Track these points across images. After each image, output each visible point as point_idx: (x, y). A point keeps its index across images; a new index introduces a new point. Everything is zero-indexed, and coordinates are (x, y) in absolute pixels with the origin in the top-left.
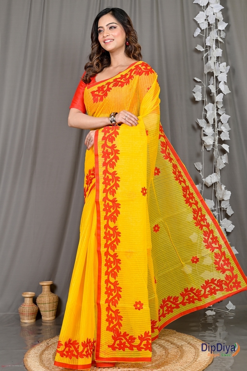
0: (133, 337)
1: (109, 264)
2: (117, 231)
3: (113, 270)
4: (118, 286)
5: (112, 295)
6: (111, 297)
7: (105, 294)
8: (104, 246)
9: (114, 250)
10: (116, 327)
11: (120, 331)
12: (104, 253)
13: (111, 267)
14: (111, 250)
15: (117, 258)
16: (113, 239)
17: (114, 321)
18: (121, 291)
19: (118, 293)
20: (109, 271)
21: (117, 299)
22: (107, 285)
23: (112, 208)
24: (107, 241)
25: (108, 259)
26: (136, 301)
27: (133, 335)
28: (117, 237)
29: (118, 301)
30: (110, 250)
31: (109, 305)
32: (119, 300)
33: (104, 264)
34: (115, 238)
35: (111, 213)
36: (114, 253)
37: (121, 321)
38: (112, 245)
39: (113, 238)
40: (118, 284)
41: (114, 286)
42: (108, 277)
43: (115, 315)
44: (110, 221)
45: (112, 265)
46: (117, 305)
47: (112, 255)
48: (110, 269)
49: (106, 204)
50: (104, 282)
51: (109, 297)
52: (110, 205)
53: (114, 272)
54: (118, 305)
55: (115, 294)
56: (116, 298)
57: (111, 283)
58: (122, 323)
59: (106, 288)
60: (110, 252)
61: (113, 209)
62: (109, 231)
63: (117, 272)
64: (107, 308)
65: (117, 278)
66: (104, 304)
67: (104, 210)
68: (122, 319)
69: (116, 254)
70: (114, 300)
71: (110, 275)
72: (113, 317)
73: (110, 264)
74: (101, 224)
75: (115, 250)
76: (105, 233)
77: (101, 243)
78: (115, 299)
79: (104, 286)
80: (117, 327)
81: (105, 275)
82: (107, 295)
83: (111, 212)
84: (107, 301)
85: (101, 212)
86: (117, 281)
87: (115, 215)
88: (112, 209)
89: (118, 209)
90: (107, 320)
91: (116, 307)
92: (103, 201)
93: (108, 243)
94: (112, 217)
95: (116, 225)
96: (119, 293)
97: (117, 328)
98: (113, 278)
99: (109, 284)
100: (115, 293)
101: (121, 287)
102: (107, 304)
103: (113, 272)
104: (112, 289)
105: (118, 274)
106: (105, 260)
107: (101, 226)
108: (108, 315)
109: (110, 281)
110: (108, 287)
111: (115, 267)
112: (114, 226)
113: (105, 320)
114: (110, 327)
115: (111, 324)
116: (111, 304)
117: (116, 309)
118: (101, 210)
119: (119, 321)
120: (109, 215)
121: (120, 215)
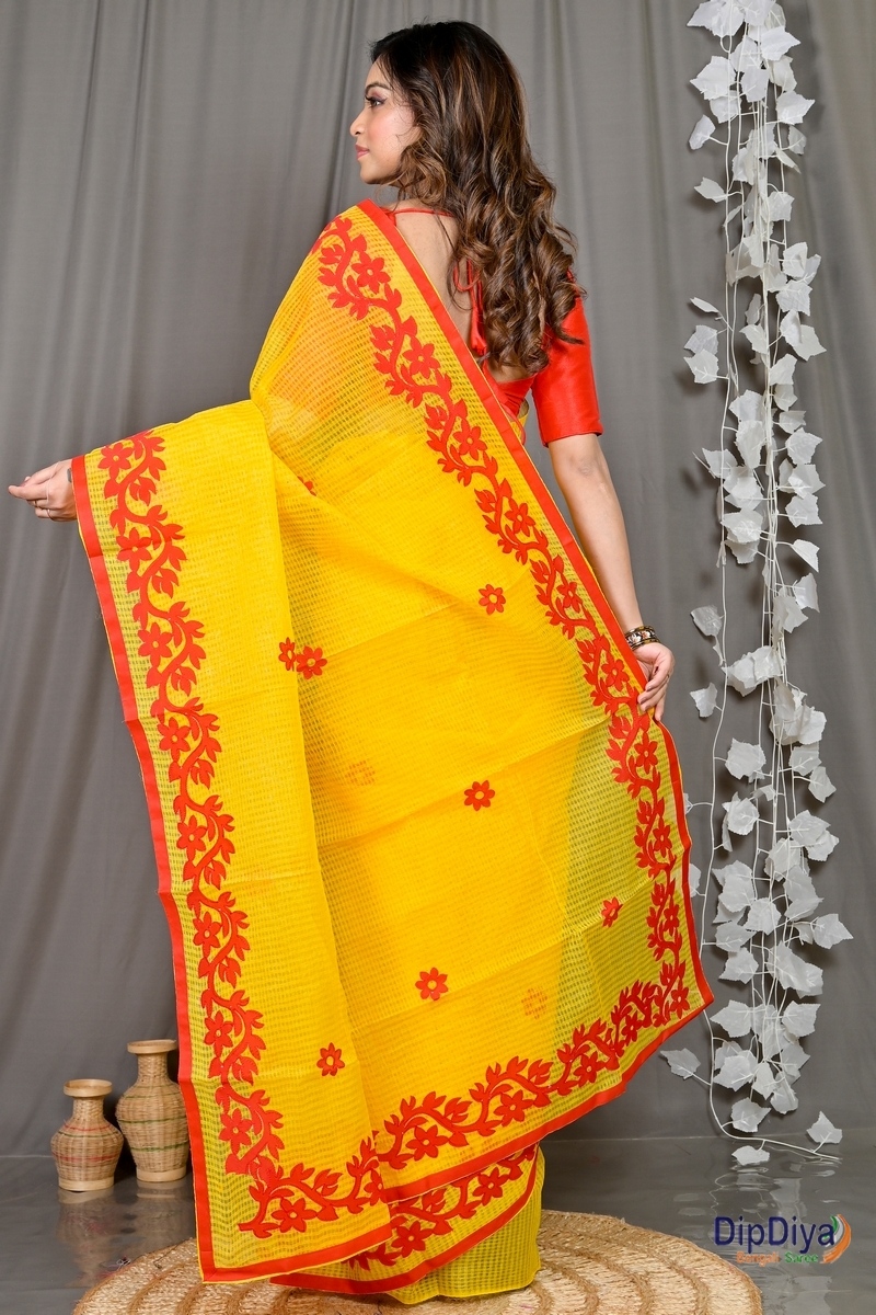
0: (331, 1173)
1: (207, 934)
2: (219, 814)
3: (223, 955)
4: (245, 1008)
5: (230, 1044)
6: (227, 1051)
7: (205, 1045)
8: (181, 873)
9: (219, 882)
10: (261, 1154)
11: (276, 1165)
12: (185, 897)
13: (217, 945)
14: (208, 883)
15: (233, 909)
16: (209, 845)
17: (251, 1134)
18: (260, 1026)
19: (248, 1032)
20: (210, 959)
21: (250, 1056)
22: (210, 1011)
23: (190, 734)
24: (191, 856)
25: (202, 917)
27: (328, 1167)
28: (222, 835)
29: (256, 1060)
30: (203, 885)
31: (225, 1082)
32: (259, 1059)
33: (192, 938)
34: (216, 838)
35: (189, 753)
36: (219, 893)
37: (277, 1130)
38: (211, 865)
39: (211, 839)
40: (247, 1001)
41: (233, 1011)
42: (211, 983)
43: (253, 1113)
44: (190, 781)
45: (220, 935)
46: (254, 1075)
47: (213, 902)
48: (214, 952)
49: (167, 723)
50: (199, 1002)
51: (218, 1052)
52: (180, 725)
53: (228, 960)
54: (260, 1075)
55: (241, 1037)
56: (247, 1053)
57: (221, 1002)
58: (281, 1137)
59: (208, 1022)
60: (204, 893)
61: (195, 738)
62: (193, 819)
63: (236, 958)
64: (219, 1091)
65: (238, 979)
66: (206, 1079)
67: (163, 746)
68: (279, 1121)
69: (229, 894)
70: (238, 1062)
71: (216, 974)
72: (247, 1121)
73: (213, 936)
74: (161, 796)
75: (223, 883)
76: (181, 826)
77: (171, 864)
78: (242, 1055)
79: (199, 1017)
80: (266, 1153)
81: (200, 977)
82: (212, 1046)
83: (188, 748)
84: (215, 1068)
85: (154, 756)
86: (242, 992)
87: (204, 756)
88: (189, 739)
89: (212, 734)
90: (224, 1135)
91: (252, 1082)
92: (154, 716)
93: (196, 862)
94: (197, 765)
95: (215, 794)
96: (255, 1031)
97: (266, 1158)
98: (227, 984)
99: (216, 1008)
100: (237, 1034)
101: (260, 1011)
102: (217, 1079)
103: (224, 962)
104: (227, 1023)
105: (241, 964)
106: (191, 925)
107: (163, 803)
108: (224, 1118)
109: (217, 996)
110: (213, 1016)
111: (228, 944)
112: (208, 796)
113: (218, 1134)
114: (237, 1158)
115: (241, 1145)
116: (230, 1075)
117: (252, 1090)
118: (152, 749)
119: (268, 1132)
120: (183, 761)
121: (223, 753)
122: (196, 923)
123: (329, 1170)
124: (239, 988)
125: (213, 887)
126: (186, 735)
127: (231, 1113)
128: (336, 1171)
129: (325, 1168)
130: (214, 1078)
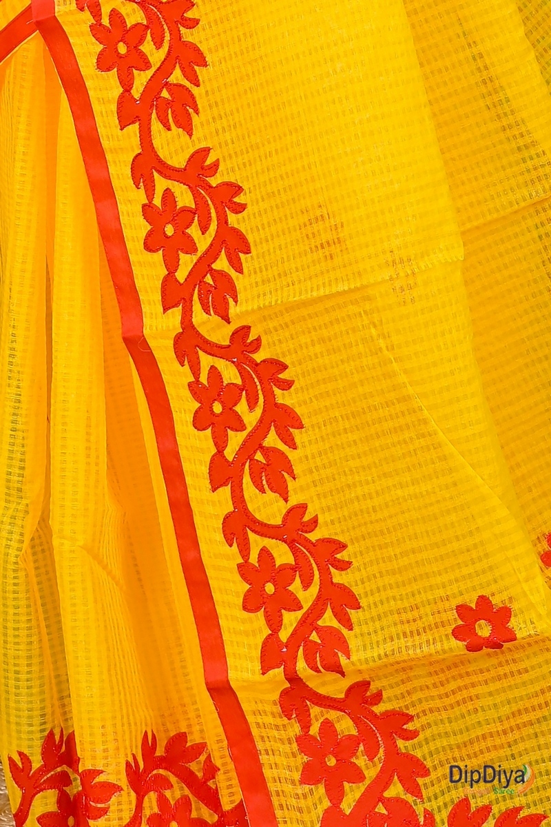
0: (522, 814)
1: (217, 408)
2: (214, 181)
3: (254, 442)
4: (313, 536)
5: (295, 605)
6: (290, 620)
7: (246, 615)
8: (158, 297)
9: (227, 309)
10: (387, 794)
11: (419, 809)
12: (170, 343)
13: (240, 426)
14: (208, 312)
15: (259, 357)
16: (203, 242)
17: (361, 761)
18: (344, 566)
19: (326, 581)
20: (230, 453)
21: (335, 623)
22: (245, 550)
23: (149, 37)
24: (172, 265)
25: (203, 378)
26: (459, 601)
27: (517, 802)
28: (223, 221)
29: (345, 631)
30: (199, 316)
31: (293, 678)
32: (351, 629)
33: (190, 418)
34: (213, 227)
35: (149, 73)
36: (229, 330)
37: (409, 743)
38: (209, 279)
39: (204, 229)
40: (315, 522)
41: (291, 544)
42: (238, 498)
43: (356, 721)
44: (156, 126)
45: (242, 408)
46: (343, 660)
47: (221, 347)
48: (235, 440)
49: (105, 21)
50: (219, 537)
51: (274, 624)
52: (130, 22)
53: (266, 451)
54: (354, 658)
55: (314, 589)
56: (328, 619)
57: (264, 530)
58: (418, 754)
59: (244, 570)
60: (203, 331)
61: (158, 44)
62: (168, 195)
63: (282, 446)
64: (284, 693)
65: (291, 484)
66: (258, 677)
67: (103, 64)
68: (410, 726)
69: (246, 329)
70: (314, 637)
71: (247, 480)
72: (350, 737)
73: (229, 409)
74: (109, 157)
75: (233, 310)
76: (147, 210)
77: (139, 283)
78: (320, 623)
79: (225, 563)
80: (396, 790)
81: (214, 489)
82: (261, 614)
83: (146, 65)
84: (271, 655)
85: (89, 84)
86: (303, 508)
87: (177, 76)
88: (147, 47)
89: (187, 35)
90: (310, 776)
91: (343, 674)
92: (82, 9)
93: (181, 275)
94: (165, 94)
95: (203, 145)
96: (338, 577)
97: (398, 800)
98: (270, 495)
99: (257, 542)
100: (306, 585)
101: (341, 538)
102: (278, 673)
103: (259, 456)
104: (284, 567)
105: (292, 455)
106: (187, 394)
107: (112, 170)
108: (304, 742)
109: (255, 521)
110: (254, 558)
111: (261, 421)
112: (192, 151)
113: (297, 776)
114: (341, 811)
115: (346, 785)
116: (301, 665)
117: (346, 683)
118: (84, 71)
119: (392, 751)
120: (141, 89)
121: (210, 68)
122: (195, 388)
123: (520, 809)
124: (294, 500)
125: (215, 319)
126: (142, 40)
127: (314, 730)
128: (533, 811)
129: (510, 804)
130: (271, 672)
